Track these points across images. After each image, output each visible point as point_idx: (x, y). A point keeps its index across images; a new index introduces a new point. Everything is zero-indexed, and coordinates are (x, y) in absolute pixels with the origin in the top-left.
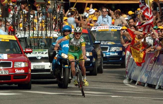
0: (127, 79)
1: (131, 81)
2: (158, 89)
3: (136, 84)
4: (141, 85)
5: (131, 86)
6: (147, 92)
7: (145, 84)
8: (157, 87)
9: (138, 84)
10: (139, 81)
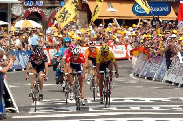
0: (133, 73)
1: (136, 75)
2: (155, 80)
3: (139, 77)
4: (143, 78)
5: (135, 78)
6: (147, 83)
7: (145, 77)
8: (154, 79)
9: (140, 77)
10: (141, 75)
